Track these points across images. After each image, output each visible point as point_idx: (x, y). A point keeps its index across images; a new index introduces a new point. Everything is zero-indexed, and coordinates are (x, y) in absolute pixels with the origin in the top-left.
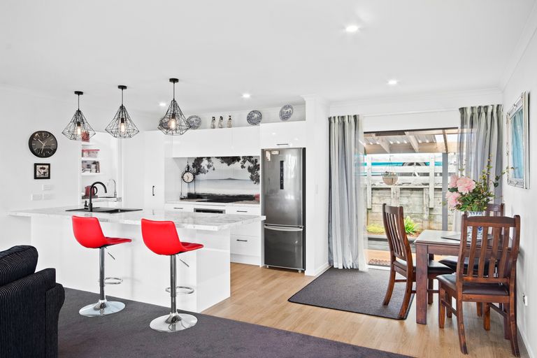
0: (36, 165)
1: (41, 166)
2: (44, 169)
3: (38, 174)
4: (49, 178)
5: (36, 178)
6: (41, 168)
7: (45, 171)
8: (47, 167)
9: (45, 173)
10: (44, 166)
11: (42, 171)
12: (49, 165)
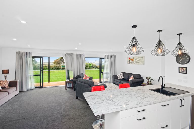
0: (179, 67)
1: (182, 68)
2: (183, 69)
3: (180, 71)
4: (186, 73)
5: (179, 72)
6: (182, 69)
7: (184, 70)
8: (185, 68)
9: (183, 71)
10: (183, 68)
11: (182, 70)
12: (186, 68)
